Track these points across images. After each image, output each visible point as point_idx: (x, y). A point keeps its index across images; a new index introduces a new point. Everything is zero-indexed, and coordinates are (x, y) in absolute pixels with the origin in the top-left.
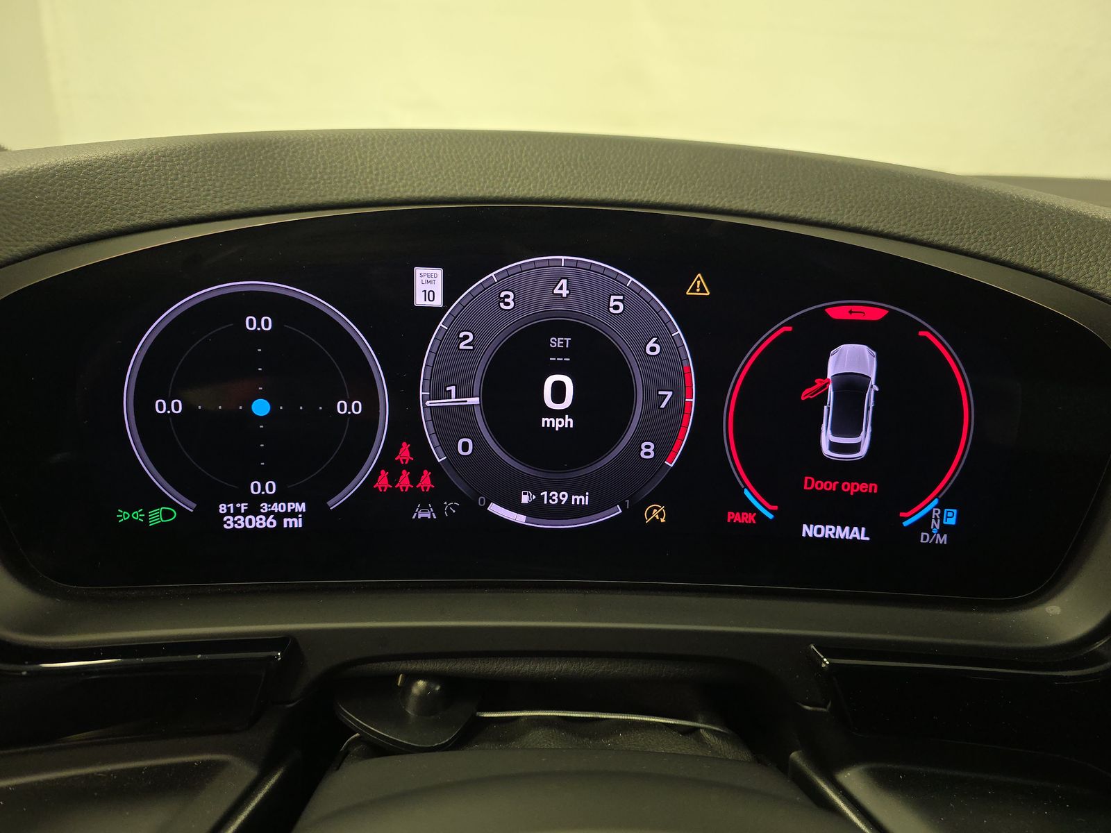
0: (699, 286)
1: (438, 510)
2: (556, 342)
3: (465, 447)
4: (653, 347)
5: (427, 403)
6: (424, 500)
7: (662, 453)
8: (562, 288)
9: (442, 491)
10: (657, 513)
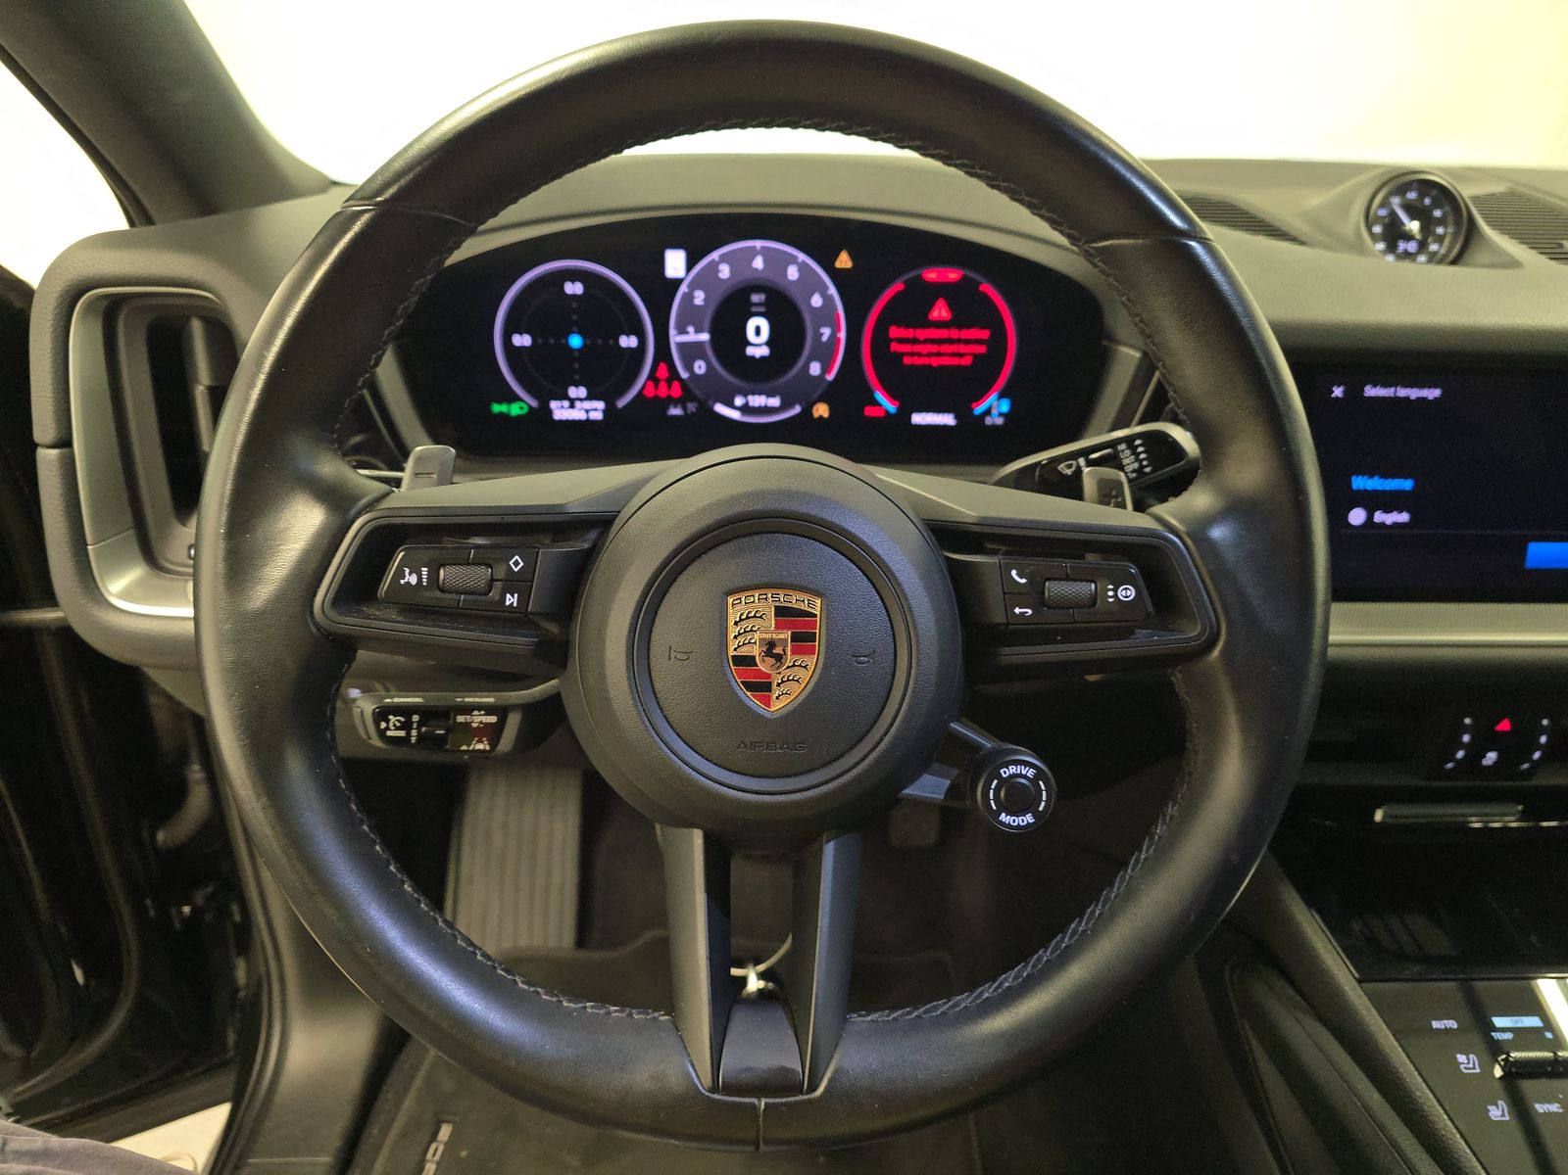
0: (844, 261)
1: (685, 408)
2: (756, 298)
3: (700, 367)
4: (817, 301)
5: (675, 338)
6: (676, 402)
7: (826, 369)
8: (758, 263)
9: (687, 395)
10: (822, 410)
